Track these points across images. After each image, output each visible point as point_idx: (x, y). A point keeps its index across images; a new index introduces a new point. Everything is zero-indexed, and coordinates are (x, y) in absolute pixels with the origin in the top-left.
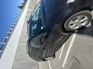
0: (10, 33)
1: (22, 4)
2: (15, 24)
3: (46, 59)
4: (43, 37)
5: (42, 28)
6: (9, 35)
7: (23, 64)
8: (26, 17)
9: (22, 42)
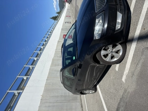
0: (39, 52)
1: (57, 13)
2: (47, 40)
3: (85, 92)
4: (76, 68)
5: (74, 58)
6: (38, 56)
7: (58, 97)
8: (62, 29)
9: (56, 65)
